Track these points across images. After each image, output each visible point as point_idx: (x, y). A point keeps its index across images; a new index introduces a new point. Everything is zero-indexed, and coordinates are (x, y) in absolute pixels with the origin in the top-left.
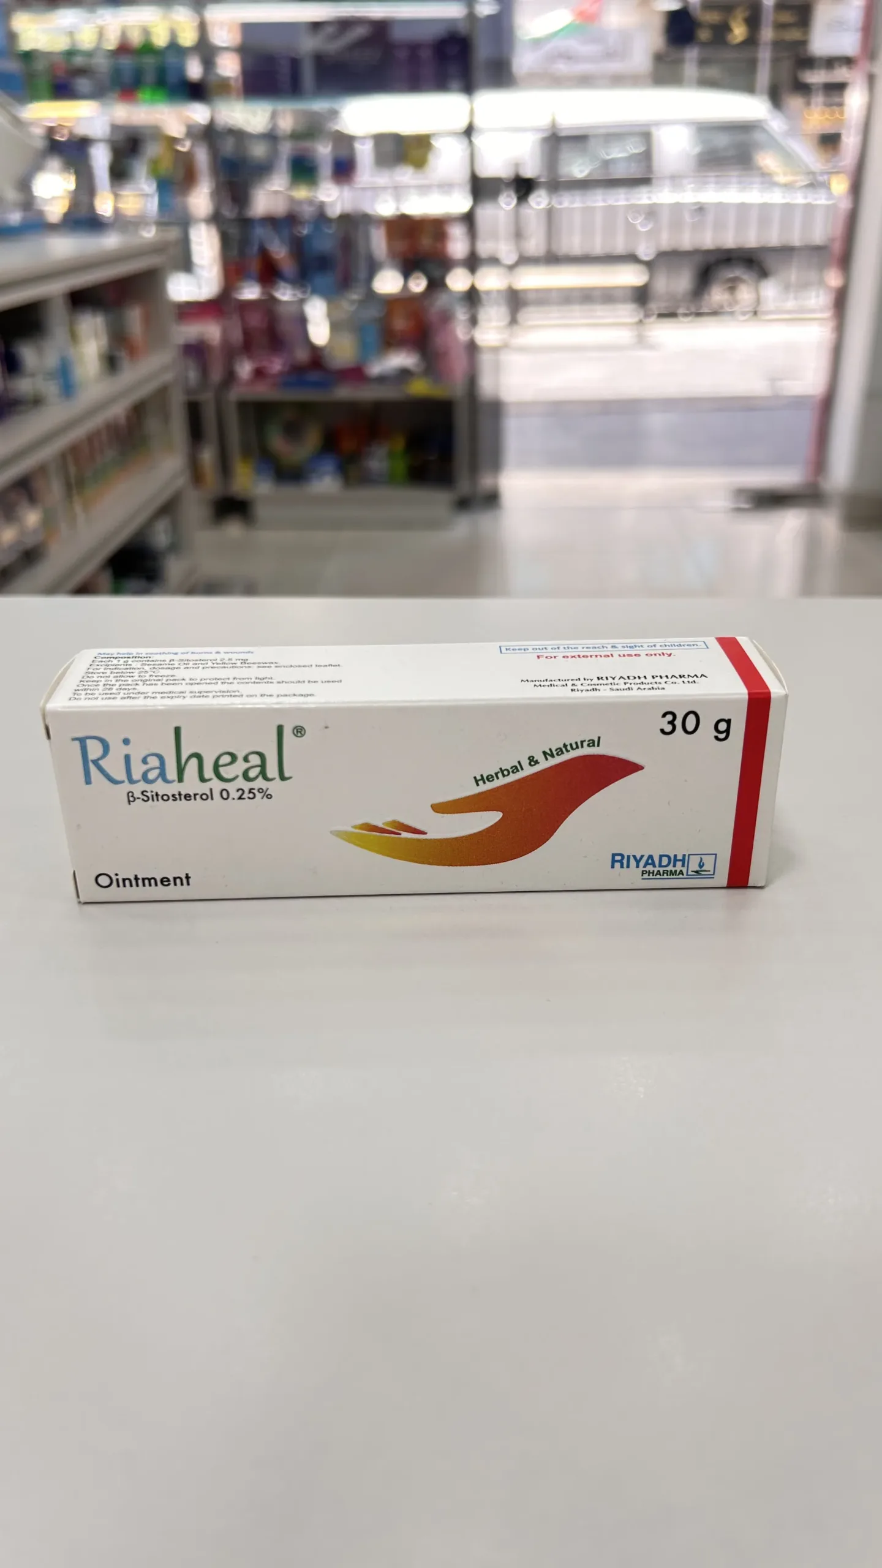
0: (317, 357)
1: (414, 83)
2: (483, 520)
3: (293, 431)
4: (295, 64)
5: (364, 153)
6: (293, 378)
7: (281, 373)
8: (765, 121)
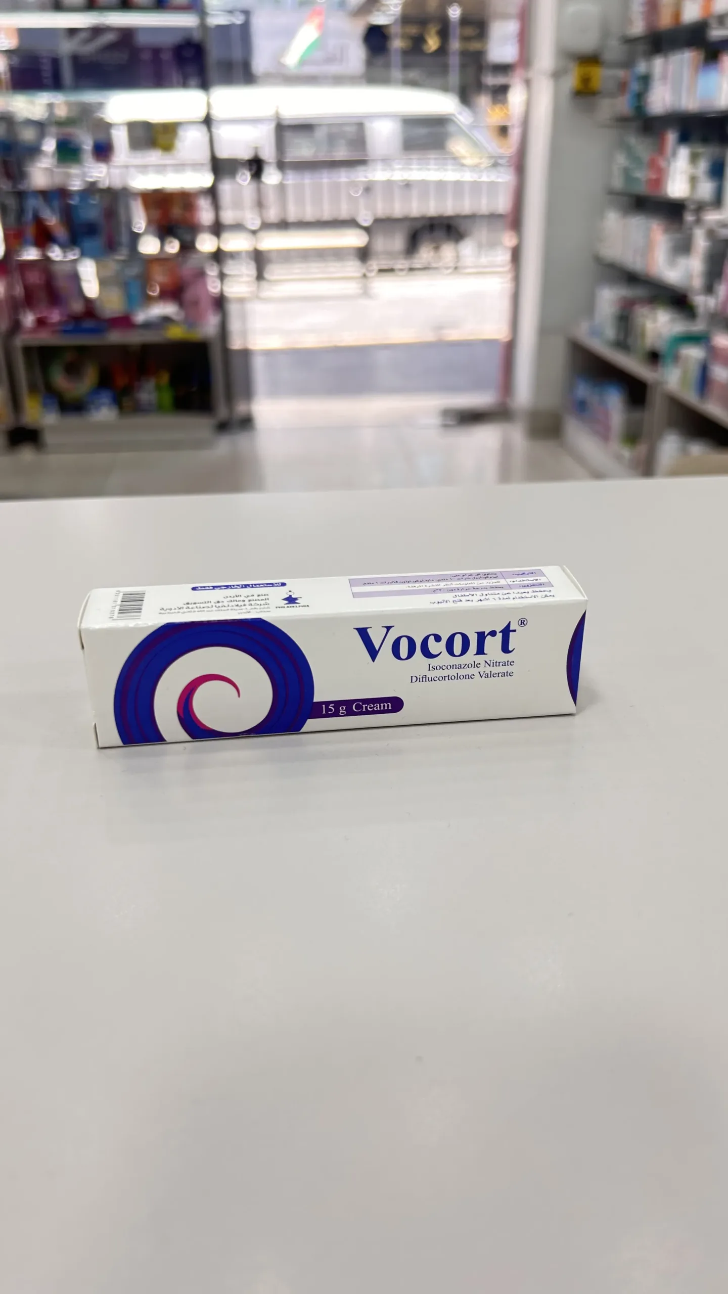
0: (90, 308)
1: (158, 81)
2: (241, 440)
3: (73, 370)
4: (56, 62)
5: (120, 138)
6: (70, 327)
7: (60, 323)
8: (454, 115)
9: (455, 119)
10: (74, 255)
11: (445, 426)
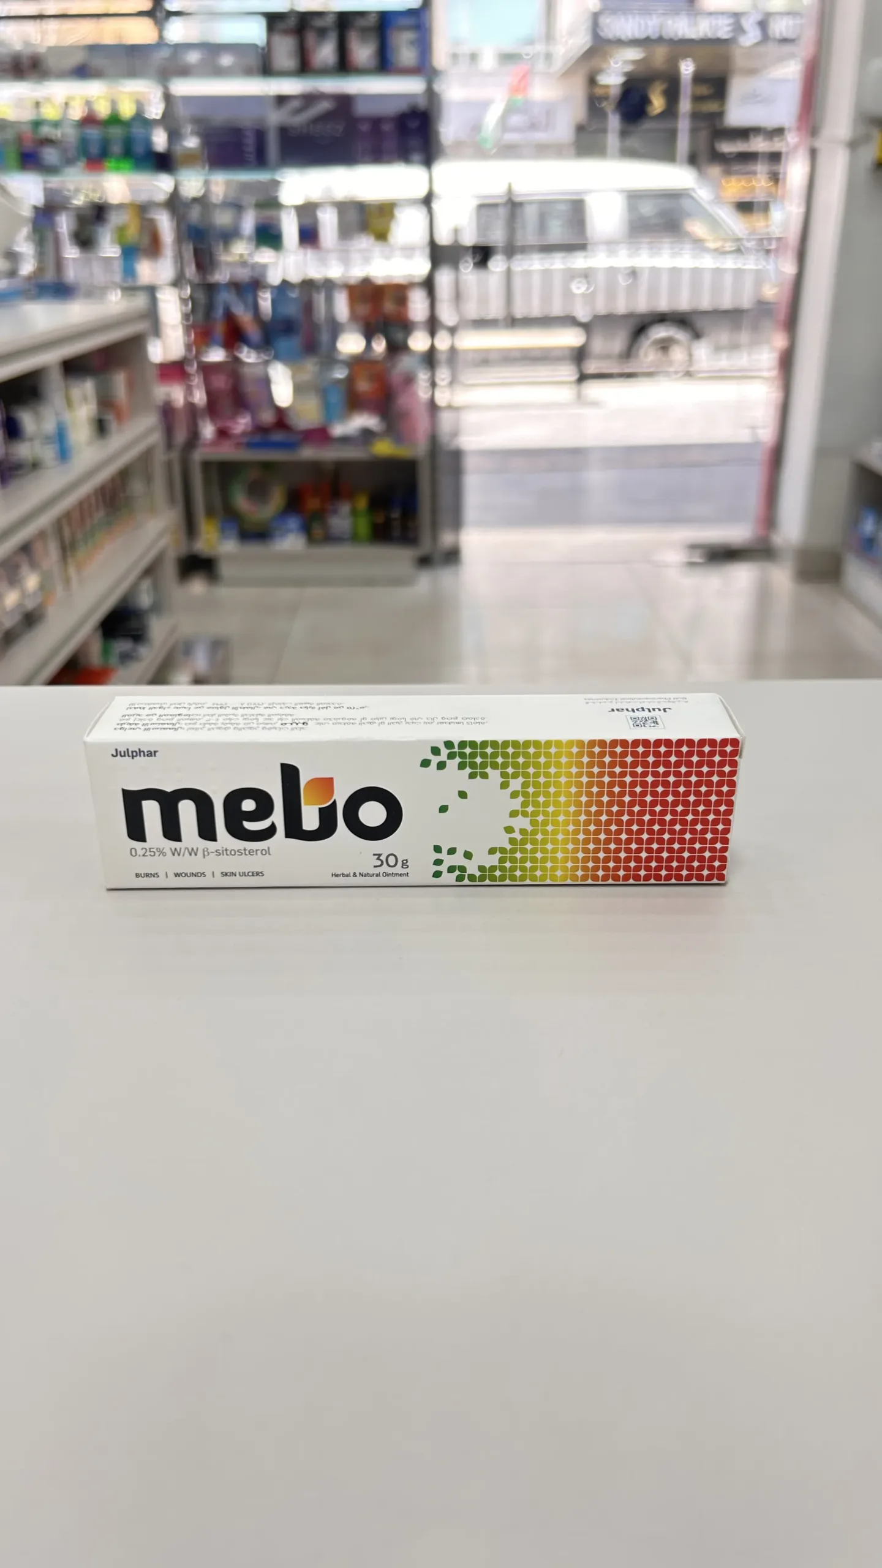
0: (282, 418)
1: (378, 155)
2: (445, 576)
3: (257, 491)
4: (260, 135)
5: (328, 221)
6: (257, 438)
7: (244, 434)
8: (693, 190)
9: (694, 194)
10: (267, 357)
11: (692, 564)
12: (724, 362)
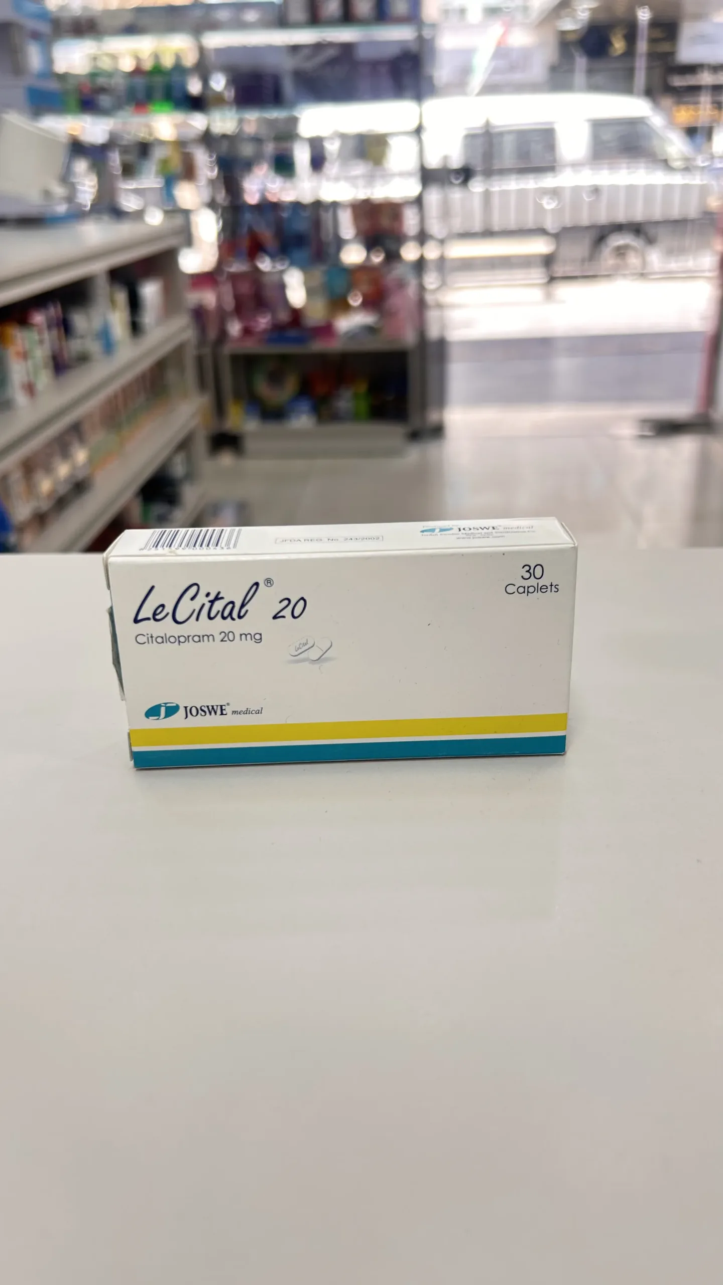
0: (296, 315)
1: (376, 94)
2: (431, 449)
3: (275, 378)
4: (277, 79)
5: (333, 150)
6: (276, 335)
7: (265, 331)
8: (647, 118)
9: (649, 122)
10: (283, 265)
11: (643, 437)
12: (673, 265)
